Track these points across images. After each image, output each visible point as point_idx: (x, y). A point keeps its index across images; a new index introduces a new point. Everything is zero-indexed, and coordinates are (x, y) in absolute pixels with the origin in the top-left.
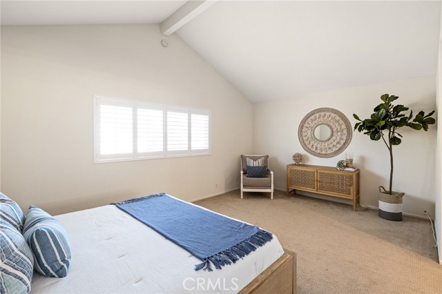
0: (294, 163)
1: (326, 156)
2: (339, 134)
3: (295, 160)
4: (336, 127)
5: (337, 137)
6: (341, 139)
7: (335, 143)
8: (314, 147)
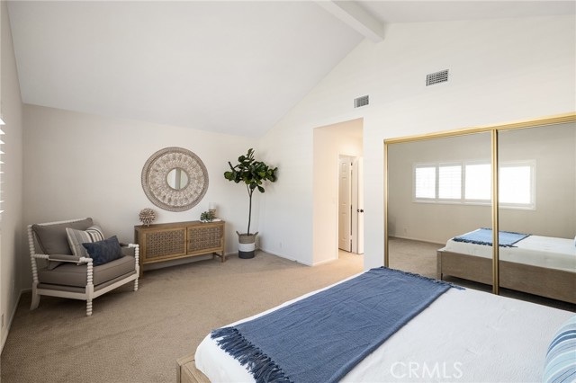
0: (142, 224)
1: (183, 208)
2: (196, 181)
3: (142, 219)
4: (194, 173)
5: (194, 185)
6: (199, 188)
7: (192, 193)
8: (167, 198)
